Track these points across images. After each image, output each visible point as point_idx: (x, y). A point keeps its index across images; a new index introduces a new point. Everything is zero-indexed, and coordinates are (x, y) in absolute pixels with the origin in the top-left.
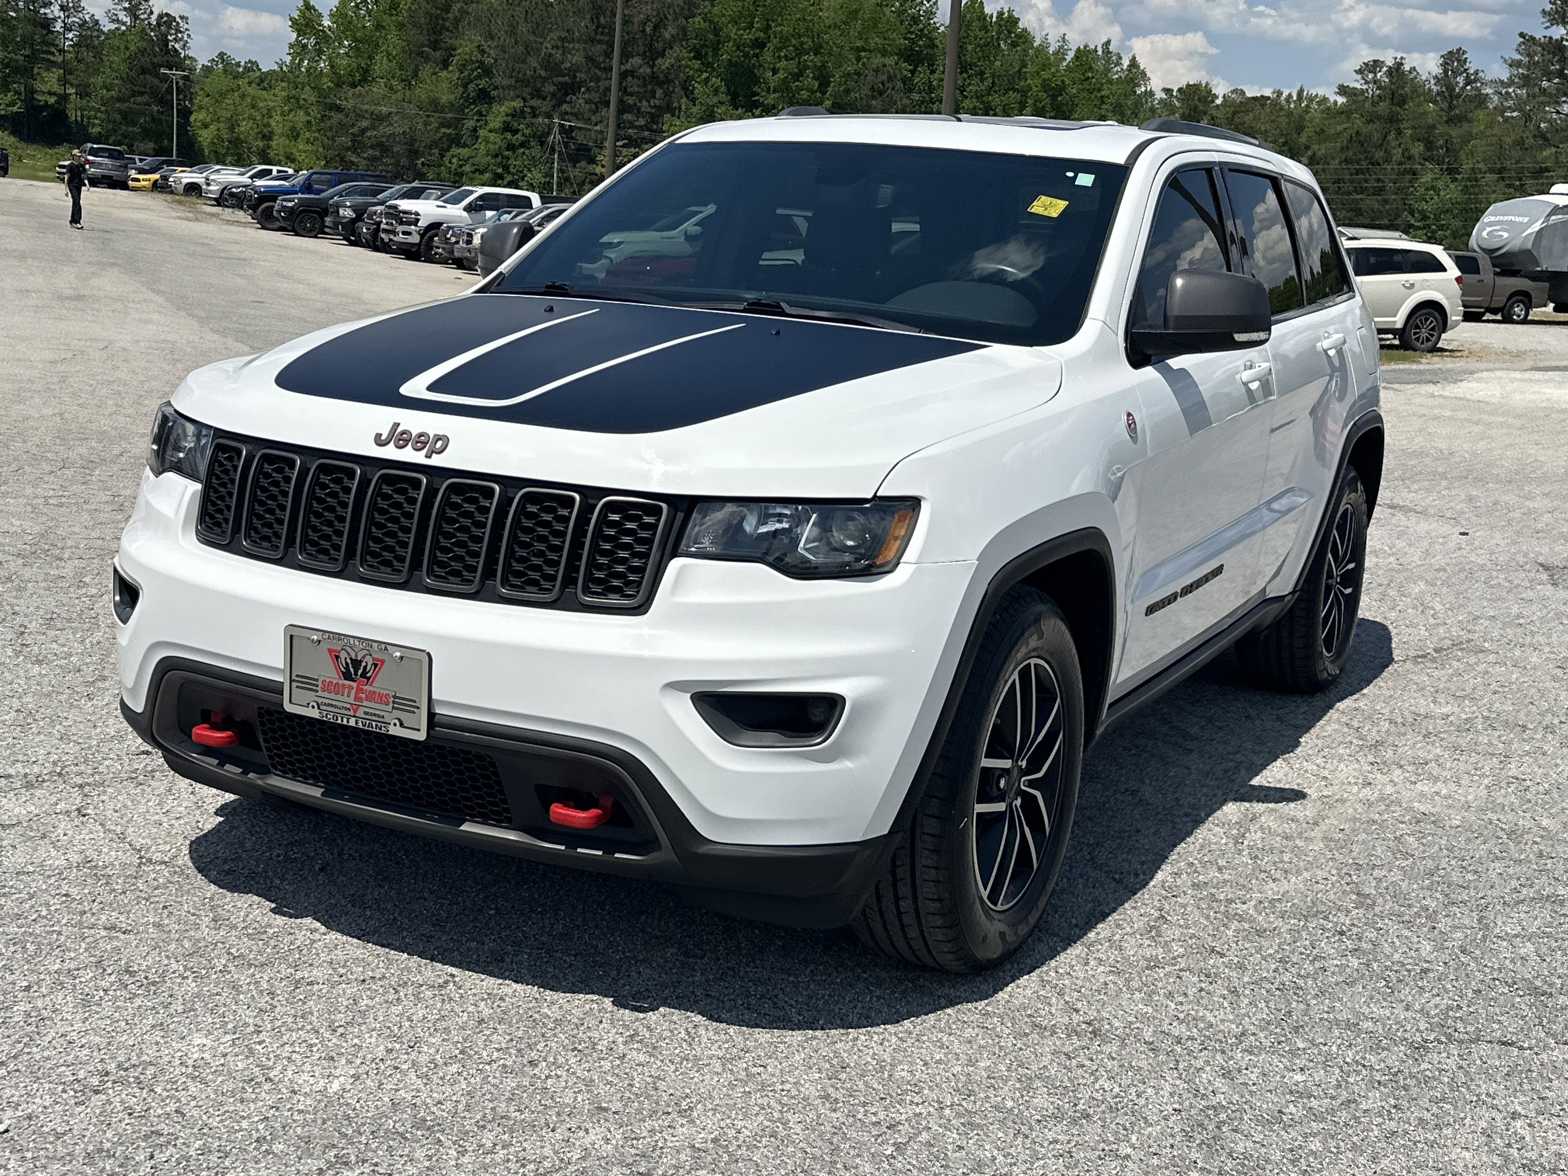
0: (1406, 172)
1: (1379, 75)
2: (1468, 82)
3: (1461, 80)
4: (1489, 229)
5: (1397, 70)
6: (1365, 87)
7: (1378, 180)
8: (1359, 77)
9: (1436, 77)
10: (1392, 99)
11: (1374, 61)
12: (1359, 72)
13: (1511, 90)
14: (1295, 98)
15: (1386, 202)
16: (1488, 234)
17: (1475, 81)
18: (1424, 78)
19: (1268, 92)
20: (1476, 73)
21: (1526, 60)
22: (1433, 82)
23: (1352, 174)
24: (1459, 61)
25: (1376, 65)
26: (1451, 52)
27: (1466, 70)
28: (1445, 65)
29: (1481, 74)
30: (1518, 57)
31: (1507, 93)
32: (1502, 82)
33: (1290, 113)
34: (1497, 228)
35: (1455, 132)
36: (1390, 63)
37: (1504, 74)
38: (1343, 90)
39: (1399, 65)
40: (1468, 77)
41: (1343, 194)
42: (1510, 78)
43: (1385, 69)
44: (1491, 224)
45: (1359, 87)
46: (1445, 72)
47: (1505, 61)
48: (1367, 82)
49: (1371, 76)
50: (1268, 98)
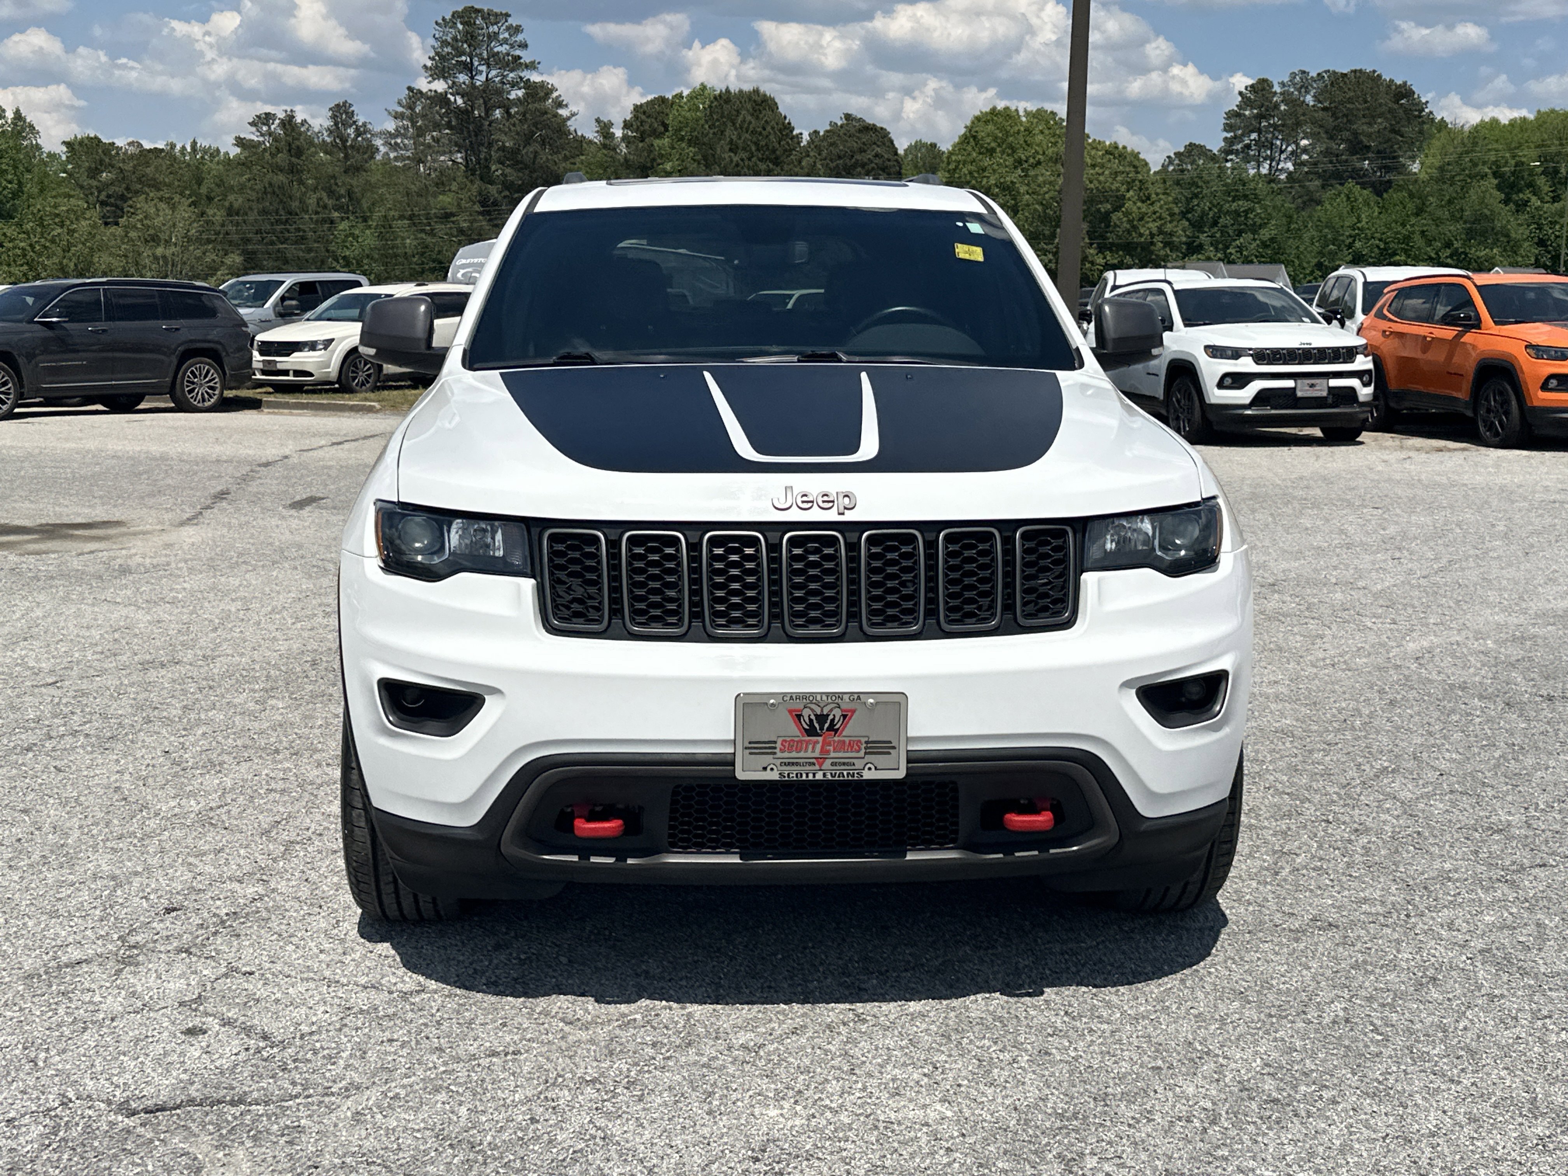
0: (324, 221)
1: (273, 127)
2: (358, 133)
3: (351, 131)
4: (462, 271)
5: (288, 122)
6: (261, 139)
7: (298, 230)
8: (254, 129)
9: (328, 129)
10: (289, 151)
11: (266, 114)
12: (253, 124)
13: (399, 141)
14: (189, 150)
15: (310, 250)
16: (463, 275)
17: (365, 132)
18: (316, 130)
19: (161, 145)
20: (364, 124)
21: (408, 112)
22: (326, 134)
23: (272, 224)
24: (347, 113)
25: (267, 118)
26: (338, 105)
27: (355, 122)
28: (334, 117)
29: (369, 126)
30: (400, 109)
31: (396, 143)
32: (390, 133)
33: (188, 165)
34: (470, 270)
35: (356, 182)
36: (281, 115)
37: (391, 126)
38: (240, 142)
39: (291, 117)
40: (357, 129)
41: (267, 244)
42: (397, 130)
43: (277, 121)
44: (463, 266)
45: (256, 139)
46: (336, 124)
47: (390, 113)
48: (262, 135)
49: (265, 128)
50: (162, 150)
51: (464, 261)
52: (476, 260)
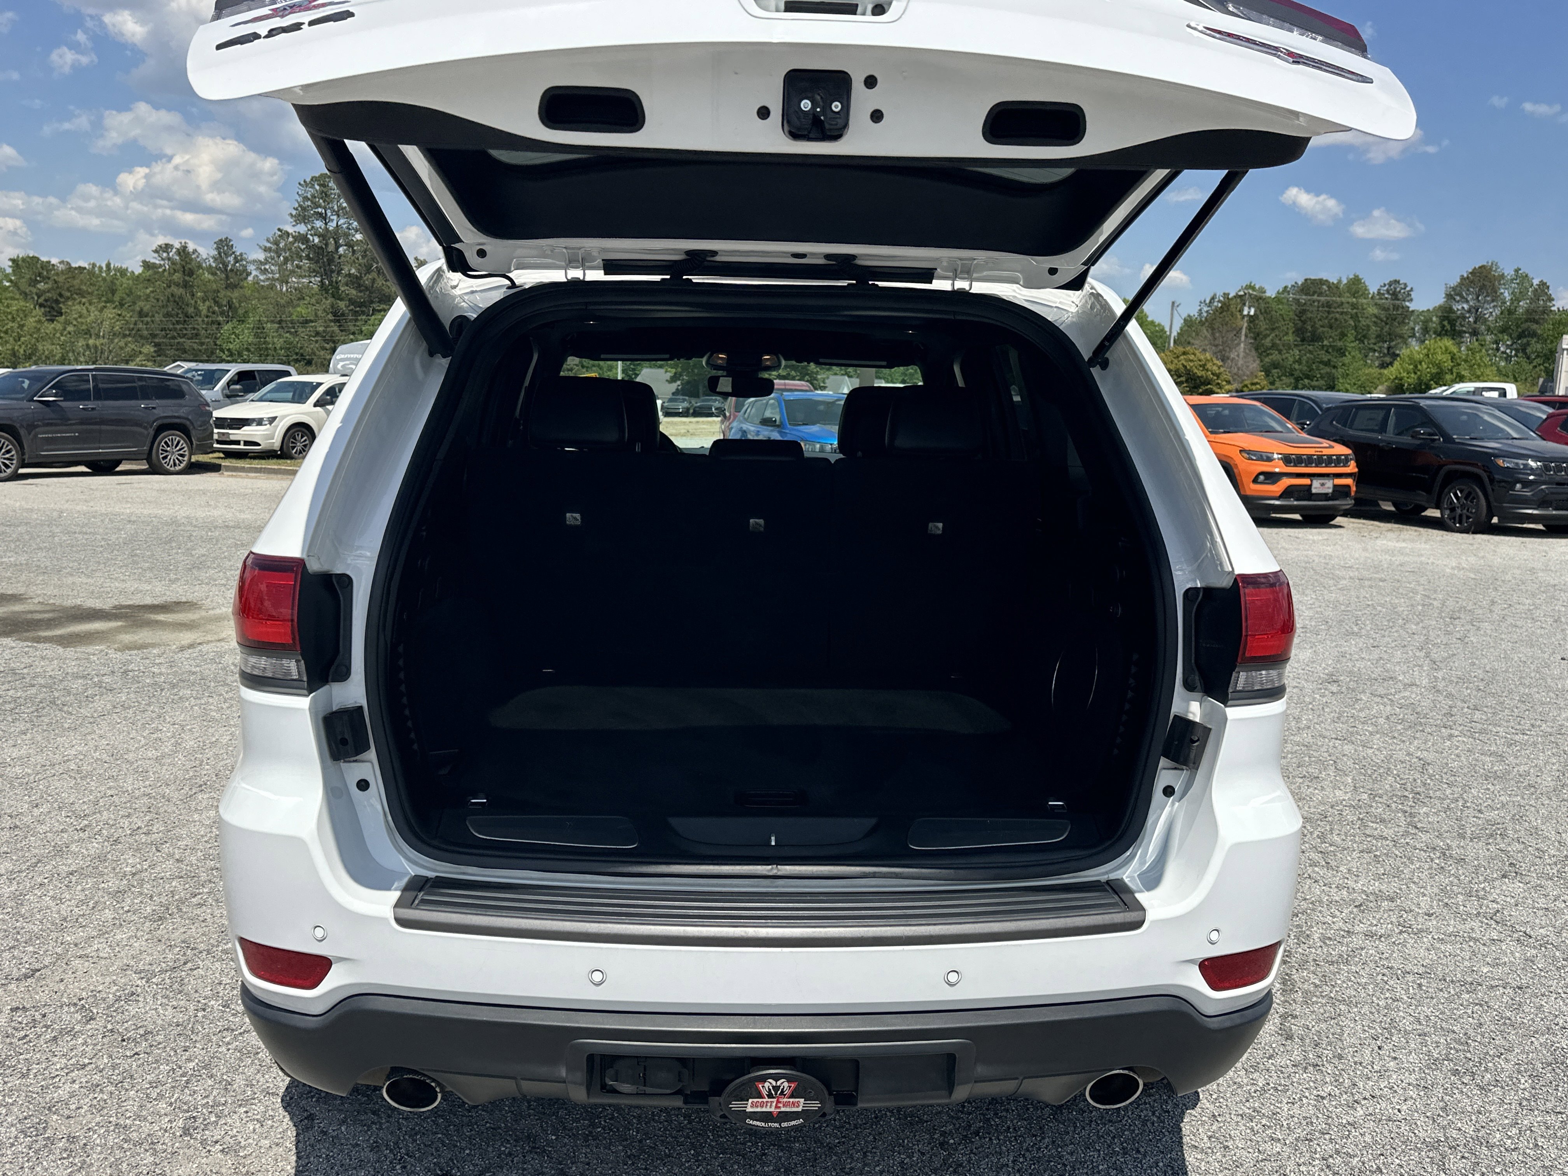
0: (213, 322)
1: (171, 254)
2: (237, 261)
3: (231, 259)
4: (341, 364)
5: (183, 251)
6: (162, 263)
7: (194, 329)
8: (156, 255)
9: (213, 257)
10: (184, 272)
11: (166, 245)
12: (156, 251)
13: (267, 267)
14: (104, 269)
15: (202, 344)
16: (342, 366)
17: (242, 260)
18: (204, 257)
19: (85, 265)
20: (241, 255)
21: (274, 247)
22: (212, 260)
23: (174, 324)
24: (228, 246)
25: (167, 247)
26: (221, 240)
27: (234, 253)
28: (218, 248)
29: (244, 256)
30: (268, 245)
31: (265, 269)
32: (260, 261)
33: (104, 279)
34: (348, 362)
35: (235, 294)
36: (177, 245)
37: (261, 256)
38: (146, 265)
39: (185, 248)
40: (236, 258)
41: (170, 338)
42: (266, 259)
43: (174, 250)
44: (342, 360)
45: (157, 262)
46: (220, 253)
47: (261, 247)
48: (163, 259)
49: (165, 255)
50: (85, 268)
51: (343, 356)
52: (352, 356)
